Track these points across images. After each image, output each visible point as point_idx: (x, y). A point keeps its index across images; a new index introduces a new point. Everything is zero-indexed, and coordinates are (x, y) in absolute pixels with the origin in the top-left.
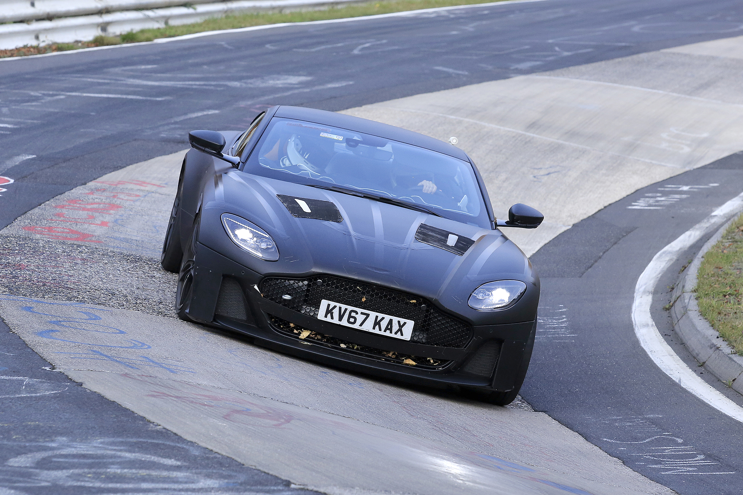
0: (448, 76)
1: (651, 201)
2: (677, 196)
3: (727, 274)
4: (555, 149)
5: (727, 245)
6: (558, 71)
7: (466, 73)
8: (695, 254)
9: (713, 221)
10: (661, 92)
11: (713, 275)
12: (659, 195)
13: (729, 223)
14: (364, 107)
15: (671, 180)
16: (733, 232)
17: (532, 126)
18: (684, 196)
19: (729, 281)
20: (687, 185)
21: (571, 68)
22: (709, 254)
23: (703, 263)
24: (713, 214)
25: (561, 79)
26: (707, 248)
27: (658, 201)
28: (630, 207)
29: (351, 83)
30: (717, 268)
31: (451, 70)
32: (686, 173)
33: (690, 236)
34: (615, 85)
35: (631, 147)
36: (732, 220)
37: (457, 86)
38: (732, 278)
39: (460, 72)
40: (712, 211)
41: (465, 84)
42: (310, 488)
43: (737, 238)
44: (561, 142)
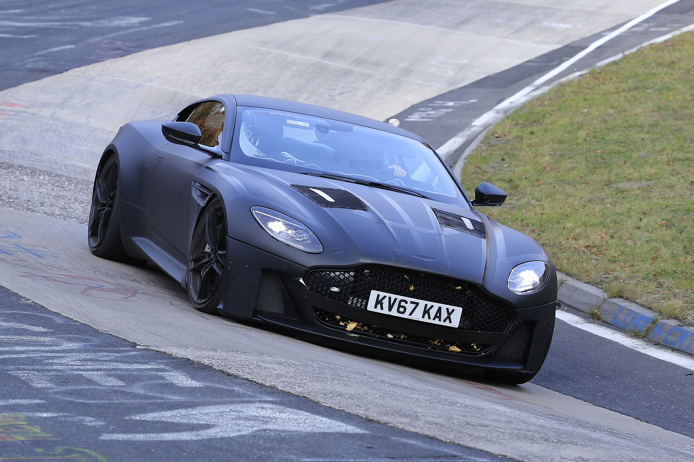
0: (260, 16)
1: (424, 114)
2: (444, 110)
3: (485, 172)
4: (347, 73)
5: (484, 148)
6: (347, 11)
7: (274, 13)
8: (459, 156)
9: (473, 129)
10: (430, 27)
11: (474, 173)
12: (430, 109)
13: (486, 131)
14: (192, 42)
15: (440, 97)
16: (489, 139)
17: (328, 55)
18: (450, 110)
19: (486, 177)
20: (452, 101)
21: (359, 9)
22: (470, 157)
23: (465, 164)
24: (473, 124)
25: (349, 17)
26: (468, 151)
27: (428, 115)
28: (407, 120)
29: (181, 22)
30: (477, 167)
31: (261, 11)
32: (451, 92)
33: (455, 142)
34: (393, 22)
35: (407, 71)
36: (488, 128)
37: (266, 24)
38: (489, 175)
39: (268, 13)
40: (472, 122)
41: (273, 22)
42: (152, 348)
43: (492, 143)
44: (351, 68)
